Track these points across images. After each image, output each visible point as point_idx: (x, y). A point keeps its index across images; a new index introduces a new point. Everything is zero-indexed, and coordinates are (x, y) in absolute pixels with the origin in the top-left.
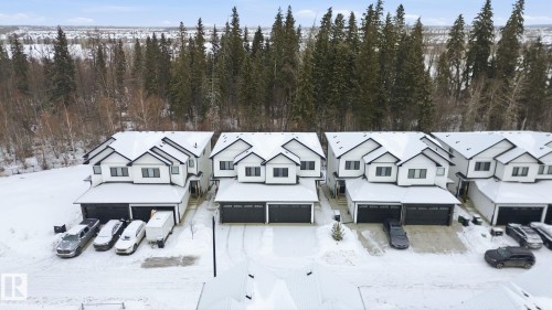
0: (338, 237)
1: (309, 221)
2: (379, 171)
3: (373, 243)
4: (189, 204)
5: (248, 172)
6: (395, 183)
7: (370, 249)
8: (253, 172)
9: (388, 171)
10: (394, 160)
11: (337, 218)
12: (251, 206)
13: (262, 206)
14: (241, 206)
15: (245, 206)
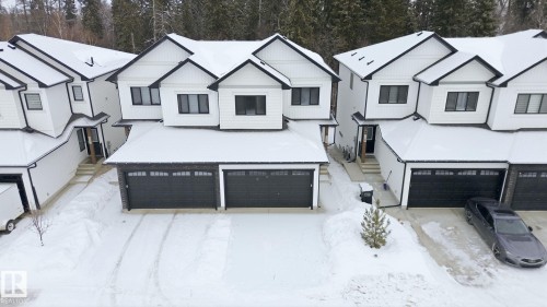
0: (375, 239)
1: (309, 204)
2: (452, 102)
3: (457, 252)
4: (79, 173)
5: (184, 104)
6: (485, 126)
7: (453, 267)
8: (194, 105)
9: (471, 100)
10: (489, 75)
11: (366, 198)
12: (188, 174)
13: (210, 174)
14: (166, 174)
15: (174, 174)
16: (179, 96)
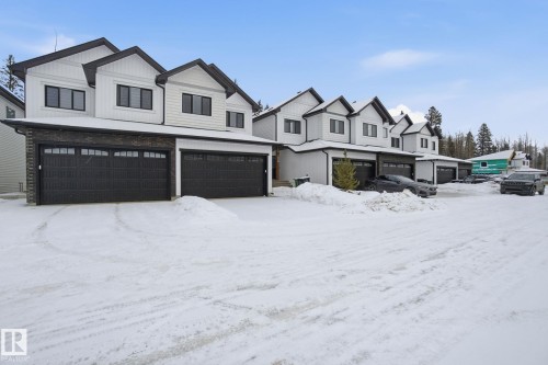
9: (341, 127)
10: (346, 112)
12: (136, 154)
13: (163, 156)
14: (105, 154)
15: (117, 154)
16: (119, 86)
